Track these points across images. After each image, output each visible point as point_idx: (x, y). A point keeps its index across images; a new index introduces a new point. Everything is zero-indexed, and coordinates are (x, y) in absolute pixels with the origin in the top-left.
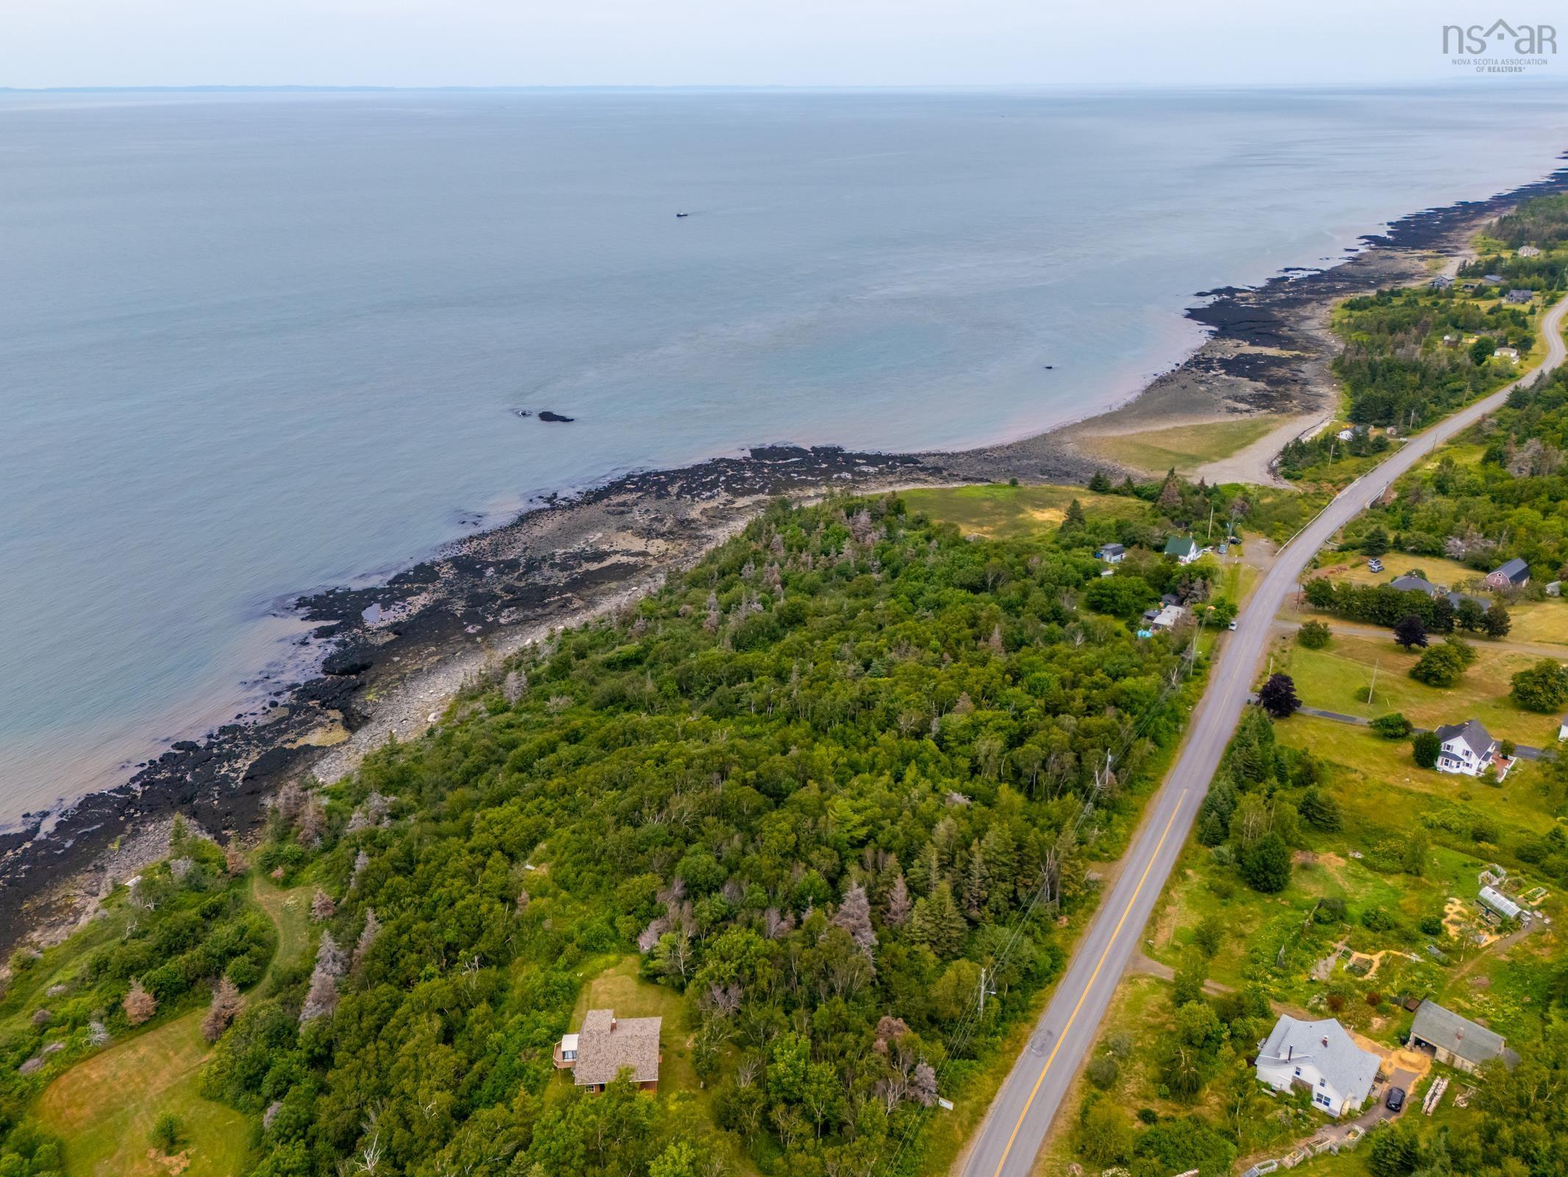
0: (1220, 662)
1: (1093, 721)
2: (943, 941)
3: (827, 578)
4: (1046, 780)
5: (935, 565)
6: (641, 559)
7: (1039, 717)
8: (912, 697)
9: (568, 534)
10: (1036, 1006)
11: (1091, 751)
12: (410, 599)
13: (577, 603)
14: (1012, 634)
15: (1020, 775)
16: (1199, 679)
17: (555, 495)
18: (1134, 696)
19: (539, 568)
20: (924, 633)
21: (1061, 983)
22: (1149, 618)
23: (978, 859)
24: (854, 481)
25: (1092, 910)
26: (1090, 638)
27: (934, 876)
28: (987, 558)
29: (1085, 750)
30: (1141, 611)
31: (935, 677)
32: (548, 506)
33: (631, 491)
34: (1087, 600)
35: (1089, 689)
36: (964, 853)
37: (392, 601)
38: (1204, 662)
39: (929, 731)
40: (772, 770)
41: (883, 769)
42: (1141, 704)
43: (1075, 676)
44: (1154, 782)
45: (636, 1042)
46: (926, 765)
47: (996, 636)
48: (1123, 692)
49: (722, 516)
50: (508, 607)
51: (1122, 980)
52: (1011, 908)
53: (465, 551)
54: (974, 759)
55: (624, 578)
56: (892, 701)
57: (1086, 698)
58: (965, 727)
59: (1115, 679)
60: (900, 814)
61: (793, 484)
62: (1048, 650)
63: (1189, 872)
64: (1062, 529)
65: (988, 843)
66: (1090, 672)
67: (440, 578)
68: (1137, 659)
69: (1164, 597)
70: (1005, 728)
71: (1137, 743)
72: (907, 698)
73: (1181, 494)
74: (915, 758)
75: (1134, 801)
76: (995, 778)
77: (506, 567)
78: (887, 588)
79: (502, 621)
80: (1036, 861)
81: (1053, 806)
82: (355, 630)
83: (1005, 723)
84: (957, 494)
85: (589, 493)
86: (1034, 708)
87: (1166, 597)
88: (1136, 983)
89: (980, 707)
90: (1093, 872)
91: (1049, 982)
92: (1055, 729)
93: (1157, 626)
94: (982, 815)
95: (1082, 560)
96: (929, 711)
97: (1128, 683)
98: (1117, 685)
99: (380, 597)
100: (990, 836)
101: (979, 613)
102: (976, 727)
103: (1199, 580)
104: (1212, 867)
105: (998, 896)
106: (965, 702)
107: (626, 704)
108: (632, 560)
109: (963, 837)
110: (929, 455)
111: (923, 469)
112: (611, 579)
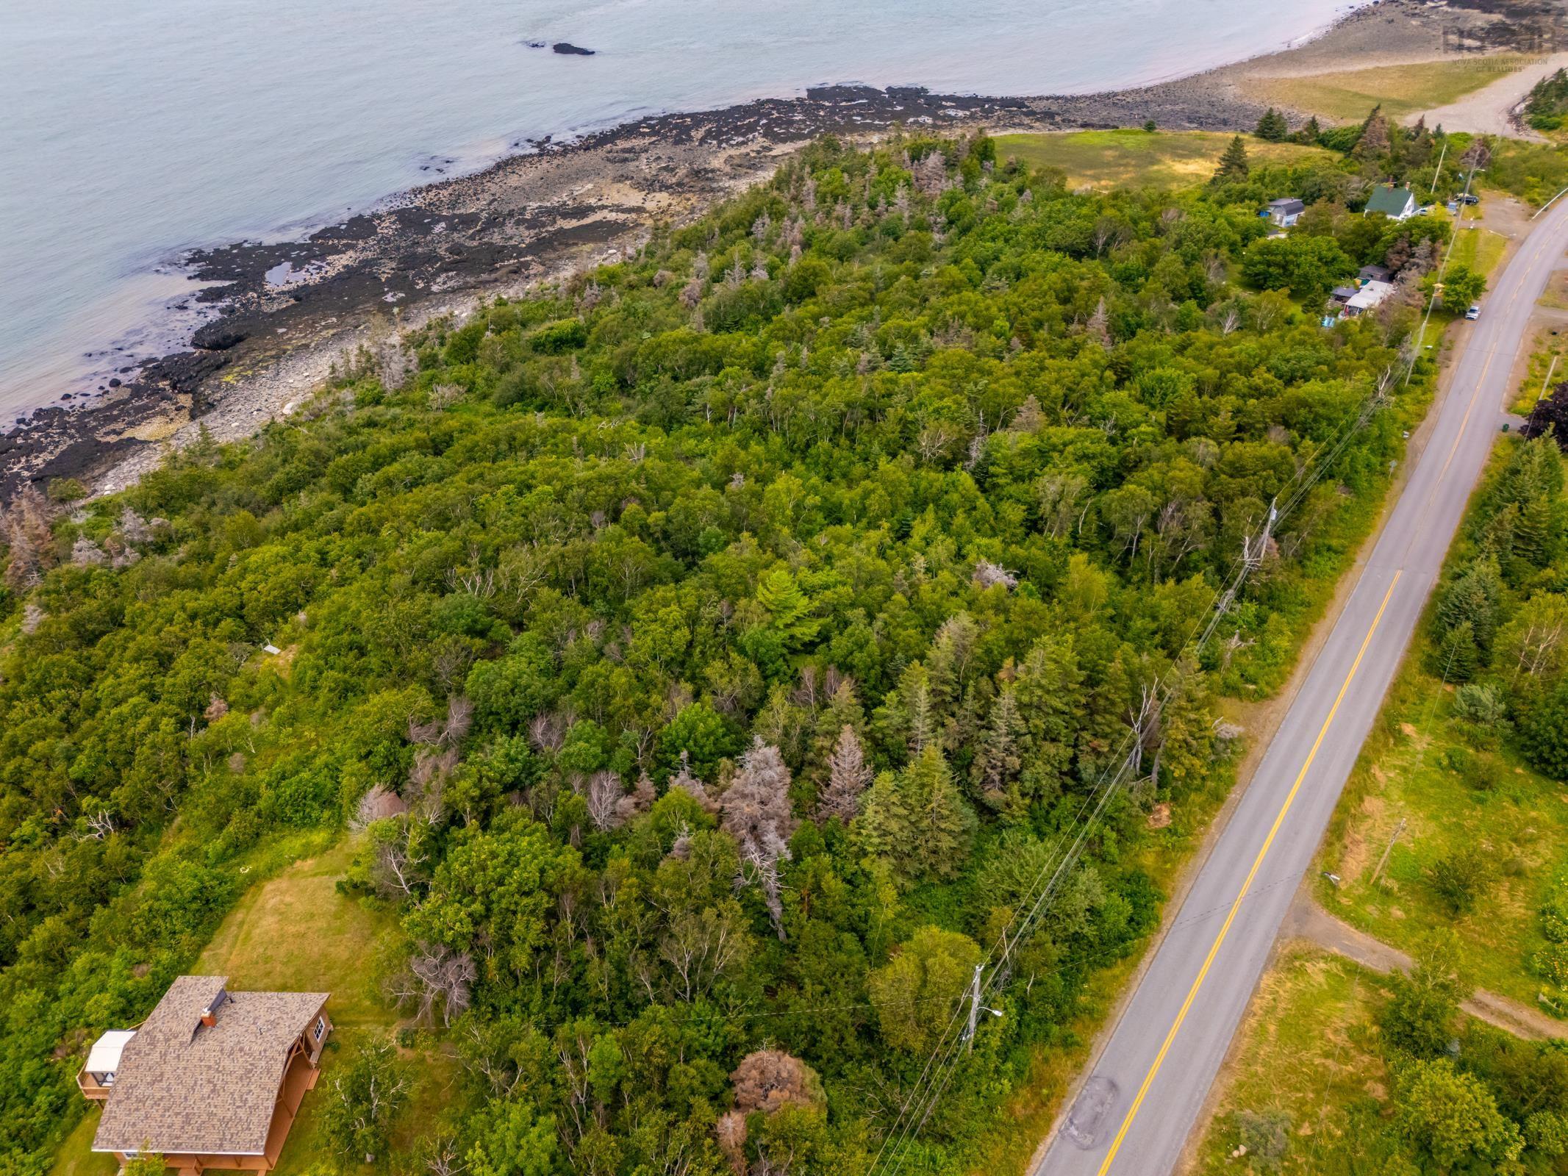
0: (1454, 364)
1: (1248, 450)
2: (922, 852)
3: (865, 239)
4: (1155, 547)
5: (1023, 221)
6: (634, 216)
7: (1155, 442)
8: (947, 402)
9: (549, 184)
10: (1089, 1011)
11: (1240, 501)
12: (330, 258)
13: (536, 268)
14: (1125, 315)
15: (1110, 537)
16: (1419, 391)
17: (548, 138)
18: (1321, 411)
19: (503, 224)
20: (987, 309)
21: (1148, 958)
22: (1339, 298)
23: (1007, 699)
24: (934, 126)
25: (1218, 798)
26: (1247, 324)
27: (921, 725)
28: (1100, 209)
29: (1229, 499)
30: (1327, 289)
31: (990, 373)
32: (536, 151)
33: (644, 135)
34: (1243, 274)
35: (1244, 397)
36: (985, 684)
37: (307, 260)
38: (1427, 365)
39: (968, 458)
40: (688, 513)
41: (878, 518)
42: (1331, 422)
43: (1223, 375)
44: (1342, 555)
45: (240, 1062)
46: (952, 514)
47: (1100, 317)
48: (1303, 403)
49: (752, 165)
50: (447, 271)
51: (1272, 961)
52: (1065, 788)
53: (418, 202)
54: (1032, 507)
55: (604, 239)
56: (912, 410)
57: (1237, 412)
58: (1025, 453)
59: (1290, 381)
60: (888, 598)
61: (853, 128)
62: (1178, 338)
63: (1408, 729)
64: (1214, 181)
65: (1029, 671)
66: (1248, 372)
67: (375, 233)
68: (1325, 353)
69: (1364, 270)
70: (1094, 457)
71: (1322, 489)
72: (937, 404)
73: (1390, 137)
74: (936, 501)
75: (1306, 589)
76: (1066, 539)
77: (462, 222)
78: (949, 252)
79: (435, 288)
80: (1120, 709)
81: (1164, 596)
82: (251, 294)
83: (1094, 449)
84: (1071, 140)
85: (592, 136)
86: (1148, 424)
87: (1366, 270)
88: (1301, 972)
89: (1056, 422)
90: (1226, 725)
91: (1125, 956)
92: (1181, 462)
93: (1351, 311)
94: (1029, 614)
95: (1240, 218)
96: (970, 426)
97: (1312, 388)
98: (1291, 391)
99: (294, 254)
100: (1035, 656)
101: (1077, 282)
102: (1043, 455)
103: (1425, 242)
104: (1452, 722)
105: (1039, 771)
106: (1031, 411)
107: (538, 401)
108: (622, 217)
109: (988, 652)
110: (1041, 98)
111: (1031, 113)
112: (586, 240)
